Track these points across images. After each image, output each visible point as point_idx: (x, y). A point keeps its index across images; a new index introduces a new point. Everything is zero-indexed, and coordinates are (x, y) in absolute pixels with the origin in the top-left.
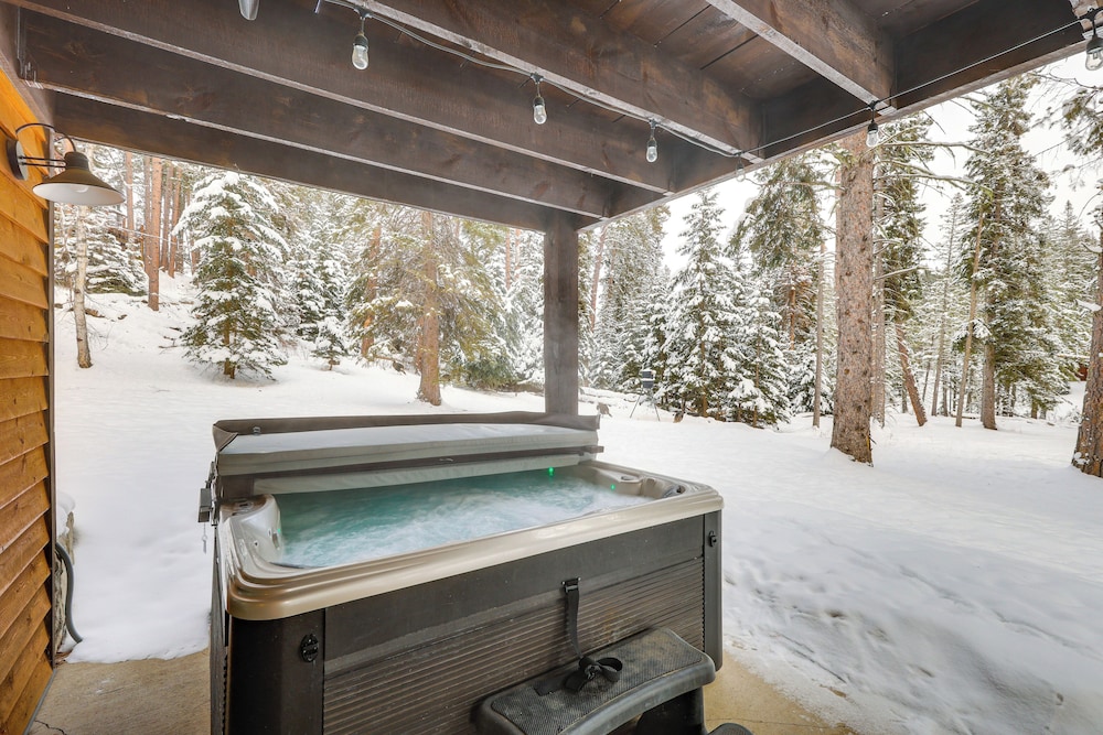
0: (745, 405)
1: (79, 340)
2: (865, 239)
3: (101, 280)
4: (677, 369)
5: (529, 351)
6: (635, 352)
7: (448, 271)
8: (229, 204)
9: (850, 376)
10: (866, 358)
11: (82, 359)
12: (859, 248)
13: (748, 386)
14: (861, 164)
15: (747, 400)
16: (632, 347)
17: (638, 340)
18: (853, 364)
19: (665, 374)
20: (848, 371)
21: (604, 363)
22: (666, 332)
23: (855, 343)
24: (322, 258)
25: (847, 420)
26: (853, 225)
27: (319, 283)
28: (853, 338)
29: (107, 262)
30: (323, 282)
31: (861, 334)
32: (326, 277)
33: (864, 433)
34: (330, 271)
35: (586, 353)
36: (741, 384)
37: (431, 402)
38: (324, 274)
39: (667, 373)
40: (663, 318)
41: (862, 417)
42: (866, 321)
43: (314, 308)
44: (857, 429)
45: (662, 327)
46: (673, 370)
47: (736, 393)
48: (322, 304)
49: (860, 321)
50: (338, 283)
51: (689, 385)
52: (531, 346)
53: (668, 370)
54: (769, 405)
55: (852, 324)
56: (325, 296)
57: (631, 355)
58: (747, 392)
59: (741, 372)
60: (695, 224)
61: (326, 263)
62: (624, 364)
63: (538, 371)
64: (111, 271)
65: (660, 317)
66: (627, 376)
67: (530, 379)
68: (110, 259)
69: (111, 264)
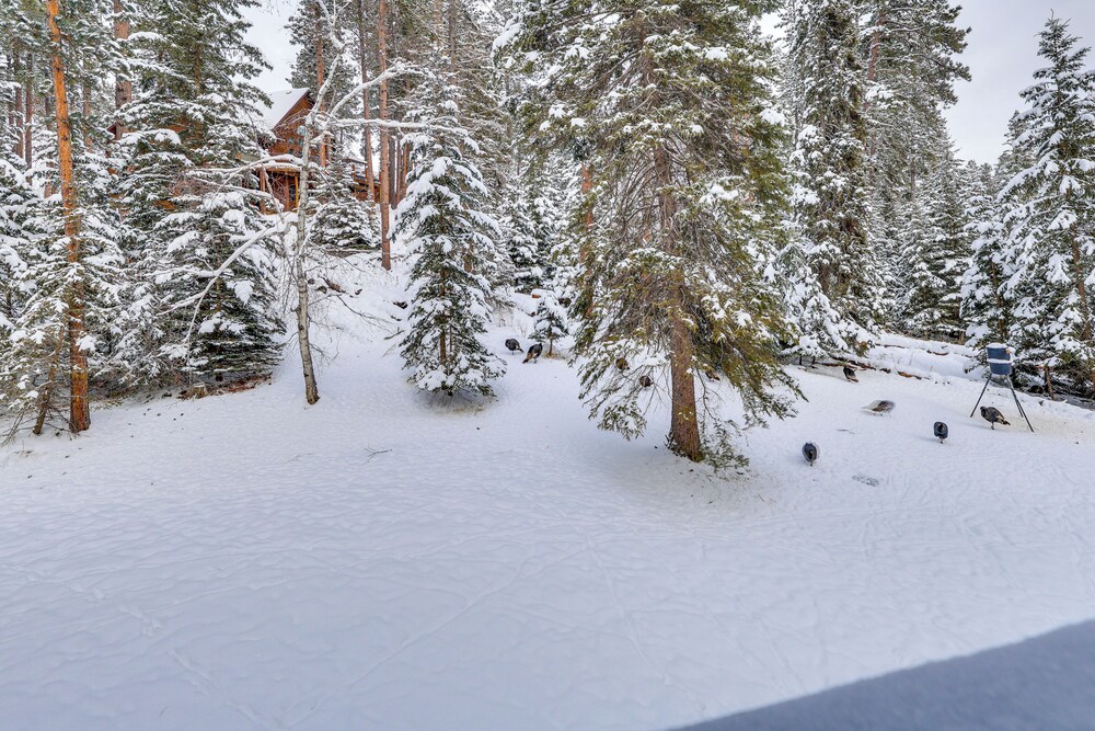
1: (306, 375)
4: (1037, 327)
6: (929, 273)
8: (438, 199)
11: (310, 393)
16: (924, 265)
17: (932, 255)
22: (1004, 265)
24: (532, 197)
27: (531, 224)
29: (351, 223)
30: (534, 222)
32: (537, 217)
34: (541, 210)
35: (876, 305)
37: (690, 457)
38: (535, 213)
40: (995, 243)
43: (528, 255)
45: (996, 257)
46: (1029, 328)
48: (534, 248)
50: (550, 223)
51: (1065, 354)
56: (538, 237)
60: (1046, 102)
61: (536, 201)
63: (807, 337)
64: (354, 231)
65: (990, 241)
66: (920, 307)
67: (796, 349)
68: (353, 221)
69: (353, 224)
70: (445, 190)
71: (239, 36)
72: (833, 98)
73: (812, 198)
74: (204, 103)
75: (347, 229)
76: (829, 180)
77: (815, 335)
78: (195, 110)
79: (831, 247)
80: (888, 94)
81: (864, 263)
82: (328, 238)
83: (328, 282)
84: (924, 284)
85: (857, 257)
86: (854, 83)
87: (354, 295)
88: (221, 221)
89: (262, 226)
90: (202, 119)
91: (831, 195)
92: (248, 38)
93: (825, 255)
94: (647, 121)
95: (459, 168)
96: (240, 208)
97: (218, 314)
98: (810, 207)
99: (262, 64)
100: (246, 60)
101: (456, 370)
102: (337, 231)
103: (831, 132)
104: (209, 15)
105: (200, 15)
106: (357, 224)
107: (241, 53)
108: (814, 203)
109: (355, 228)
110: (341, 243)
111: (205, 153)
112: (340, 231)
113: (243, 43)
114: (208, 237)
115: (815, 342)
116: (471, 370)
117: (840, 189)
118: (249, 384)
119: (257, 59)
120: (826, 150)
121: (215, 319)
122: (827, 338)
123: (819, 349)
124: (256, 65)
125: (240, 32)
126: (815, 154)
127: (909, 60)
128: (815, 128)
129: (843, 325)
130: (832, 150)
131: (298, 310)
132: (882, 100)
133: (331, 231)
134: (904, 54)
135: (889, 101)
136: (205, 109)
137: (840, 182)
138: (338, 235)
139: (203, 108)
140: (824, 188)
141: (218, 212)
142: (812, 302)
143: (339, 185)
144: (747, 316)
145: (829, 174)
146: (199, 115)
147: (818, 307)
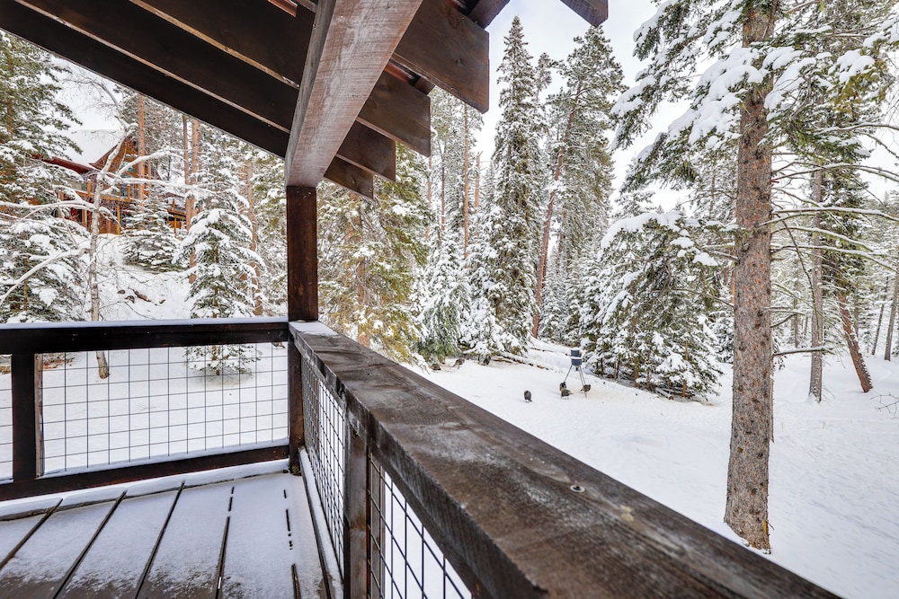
0: (673, 379)
1: (98, 358)
2: (760, 314)
3: (160, 262)
4: (609, 339)
5: (474, 324)
7: (362, 317)
8: (211, 238)
9: (743, 455)
10: (762, 440)
11: (103, 371)
12: (753, 323)
13: (677, 361)
14: (756, 235)
15: (675, 373)
16: (576, 301)
18: (747, 444)
19: (598, 343)
20: (741, 450)
21: (551, 316)
22: (600, 303)
23: (749, 423)
25: (740, 500)
26: (747, 297)
28: (746, 416)
29: (164, 248)
31: (756, 414)
33: (760, 516)
35: (525, 324)
36: (669, 358)
39: (600, 342)
40: (598, 289)
41: (757, 499)
42: (762, 400)
44: (752, 512)
45: (596, 298)
46: (605, 340)
47: (664, 367)
49: (755, 401)
51: (620, 355)
52: (476, 320)
53: (600, 339)
54: (698, 379)
55: (746, 401)
57: (576, 309)
58: (675, 366)
59: (671, 346)
60: (626, 207)
62: (569, 317)
63: (481, 343)
64: (167, 254)
65: (594, 288)
66: (572, 327)
67: (474, 349)
68: (167, 245)
69: (166, 248)
70: (217, 233)
71: (51, 95)
72: (512, 191)
73: (494, 254)
74: (14, 147)
75: (161, 252)
76: (504, 243)
77: (486, 341)
78: (5, 152)
79: (502, 286)
80: (563, 189)
81: (521, 297)
82: (142, 258)
83: (136, 293)
84: (575, 313)
85: (518, 293)
86: (524, 182)
87: (158, 303)
88: (28, 243)
89: (67, 248)
90: (12, 161)
91: (505, 253)
92: (58, 97)
93: (498, 291)
94: (328, 206)
95: (231, 217)
96: (46, 233)
97: (25, 312)
98: (492, 260)
99: (72, 120)
100: (58, 115)
101: (220, 357)
102: (150, 253)
103: (509, 212)
104: (20, 77)
105: (13, 74)
106: (170, 249)
107: (53, 109)
108: (494, 257)
109: (168, 251)
110: (155, 262)
111: (14, 189)
112: (154, 253)
113: (54, 100)
114: (16, 254)
115: (485, 346)
116: (231, 357)
117: (509, 250)
118: (52, 365)
119: (68, 116)
120: (505, 224)
121: (22, 315)
122: (492, 343)
123: (487, 350)
124: (66, 120)
125: (51, 92)
126: (497, 226)
127: (578, 168)
128: (500, 209)
129: (504, 335)
130: (509, 224)
131: (92, 311)
132: (559, 192)
133: (145, 253)
134: (575, 163)
135: (563, 193)
136: (16, 152)
137: (510, 245)
138: (153, 257)
139: (14, 151)
140: (501, 248)
141: (26, 235)
142: (486, 321)
143: (155, 216)
144: (381, 323)
145: (505, 239)
146: (10, 158)
147: (489, 324)
